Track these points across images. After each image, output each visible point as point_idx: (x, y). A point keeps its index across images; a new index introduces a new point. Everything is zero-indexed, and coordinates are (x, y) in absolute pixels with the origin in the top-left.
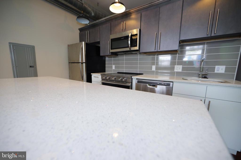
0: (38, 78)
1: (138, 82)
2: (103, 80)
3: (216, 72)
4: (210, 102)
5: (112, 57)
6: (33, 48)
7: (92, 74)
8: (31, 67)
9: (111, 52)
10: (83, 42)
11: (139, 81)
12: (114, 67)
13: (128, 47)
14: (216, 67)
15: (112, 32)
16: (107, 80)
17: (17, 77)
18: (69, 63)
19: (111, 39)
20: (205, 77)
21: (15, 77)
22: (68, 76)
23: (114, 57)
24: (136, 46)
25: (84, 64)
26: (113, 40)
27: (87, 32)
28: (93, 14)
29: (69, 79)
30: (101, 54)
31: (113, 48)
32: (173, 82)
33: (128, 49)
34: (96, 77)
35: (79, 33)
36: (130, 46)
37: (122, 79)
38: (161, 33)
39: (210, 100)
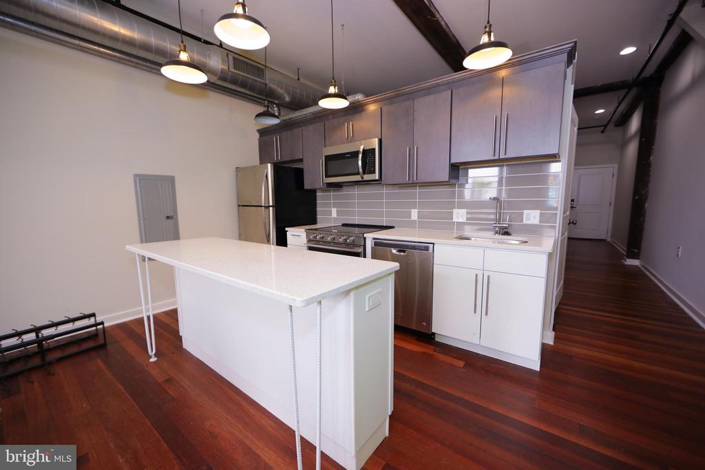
0: (181, 242)
1: (376, 244)
2: (309, 241)
3: (525, 222)
4: (489, 277)
5: (329, 191)
6: (171, 180)
7: (286, 229)
8: (168, 217)
9: (326, 183)
10: (269, 165)
11: (378, 243)
12: (334, 212)
13: (358, 174)
14: (526, 212)
15: (327, 142)
16: (318, 242)
17: (146, 242)
18: (239, 206)
19: (325, 157)
20: (507, 233)
21: (142, 242)
22: (236, 234)
23: (334, 191)
24: (374, 172)
25: (271, 208)
26: (329, 158)
27: (276, 139)
28: (287, 99)
29: (240, 239)
30: (307, 186)
31: (329, 174)
32: (433, 244)
33: (357, 178)
34: (297, 235)
35: (259, 140)
36: (361, 170)
37: (346, 240)
38: (417, 148)
39: (490, 274)
